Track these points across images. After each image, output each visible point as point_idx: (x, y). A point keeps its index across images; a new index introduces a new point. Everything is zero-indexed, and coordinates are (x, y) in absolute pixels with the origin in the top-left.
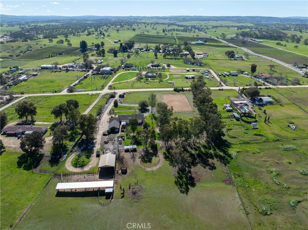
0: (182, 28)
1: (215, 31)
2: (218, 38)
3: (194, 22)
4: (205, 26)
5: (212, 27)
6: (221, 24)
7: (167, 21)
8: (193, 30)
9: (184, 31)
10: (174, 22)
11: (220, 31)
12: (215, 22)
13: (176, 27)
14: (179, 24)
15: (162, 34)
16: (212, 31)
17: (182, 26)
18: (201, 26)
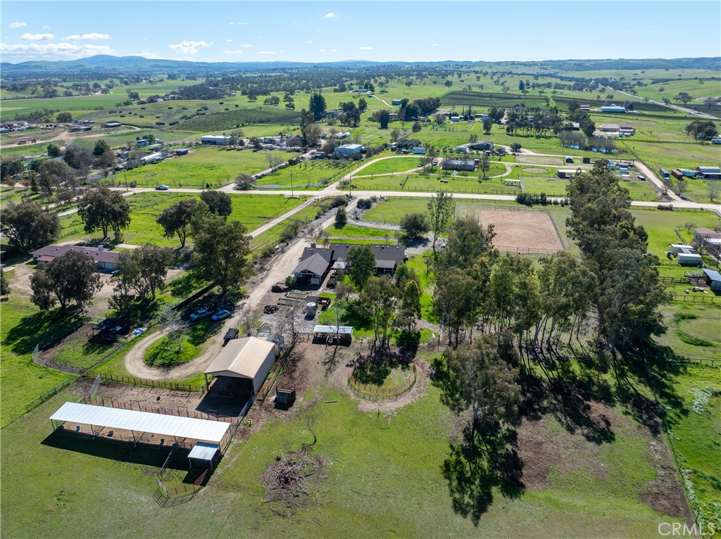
0: (572, 83)
1: (661, 90)
2: (667, 101)
3: (605, 71)
4: (634, 79)
5: (651, 81)
6: (680, 75)
7: (535, 70)
8: (601, 87)
9: (575, 89)
10: (552, 71)
11: (672, 91)
12: (663, 71)
13: (554, 81)
14: (564, 76)
15: (515, 90)
16: (651, 90)
17: (571, 79)
18: (622, 79)
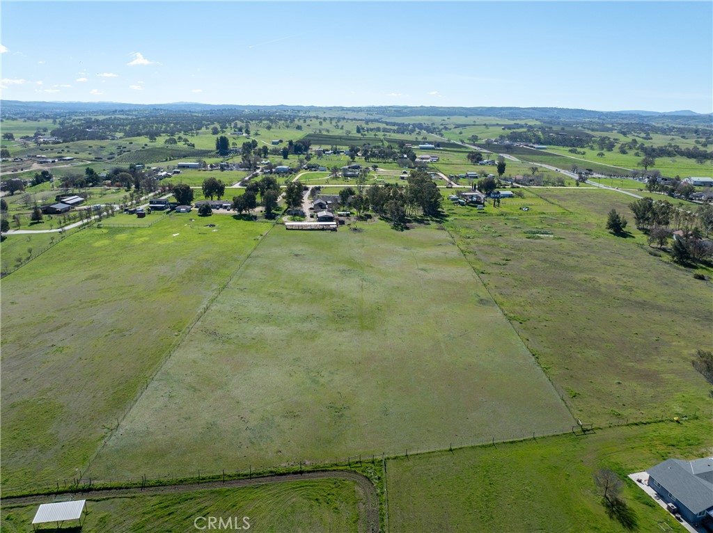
0: (396, 128)
1: (461, 133)
2: (462, 142)
3: (420, 117)
4: (442, 125)
5: (454, 126)
6: (475, 122)
7: (363, 116)
8: (417, 130)
9: (398, 132)
10: (377, 117)
11: (468, 133)
12: (463, 117)
13: (382, 126)
14: (388, 121)
15: (354, 133)
16: (454, 133)
17: (394, 124)
18: (433, 124)
